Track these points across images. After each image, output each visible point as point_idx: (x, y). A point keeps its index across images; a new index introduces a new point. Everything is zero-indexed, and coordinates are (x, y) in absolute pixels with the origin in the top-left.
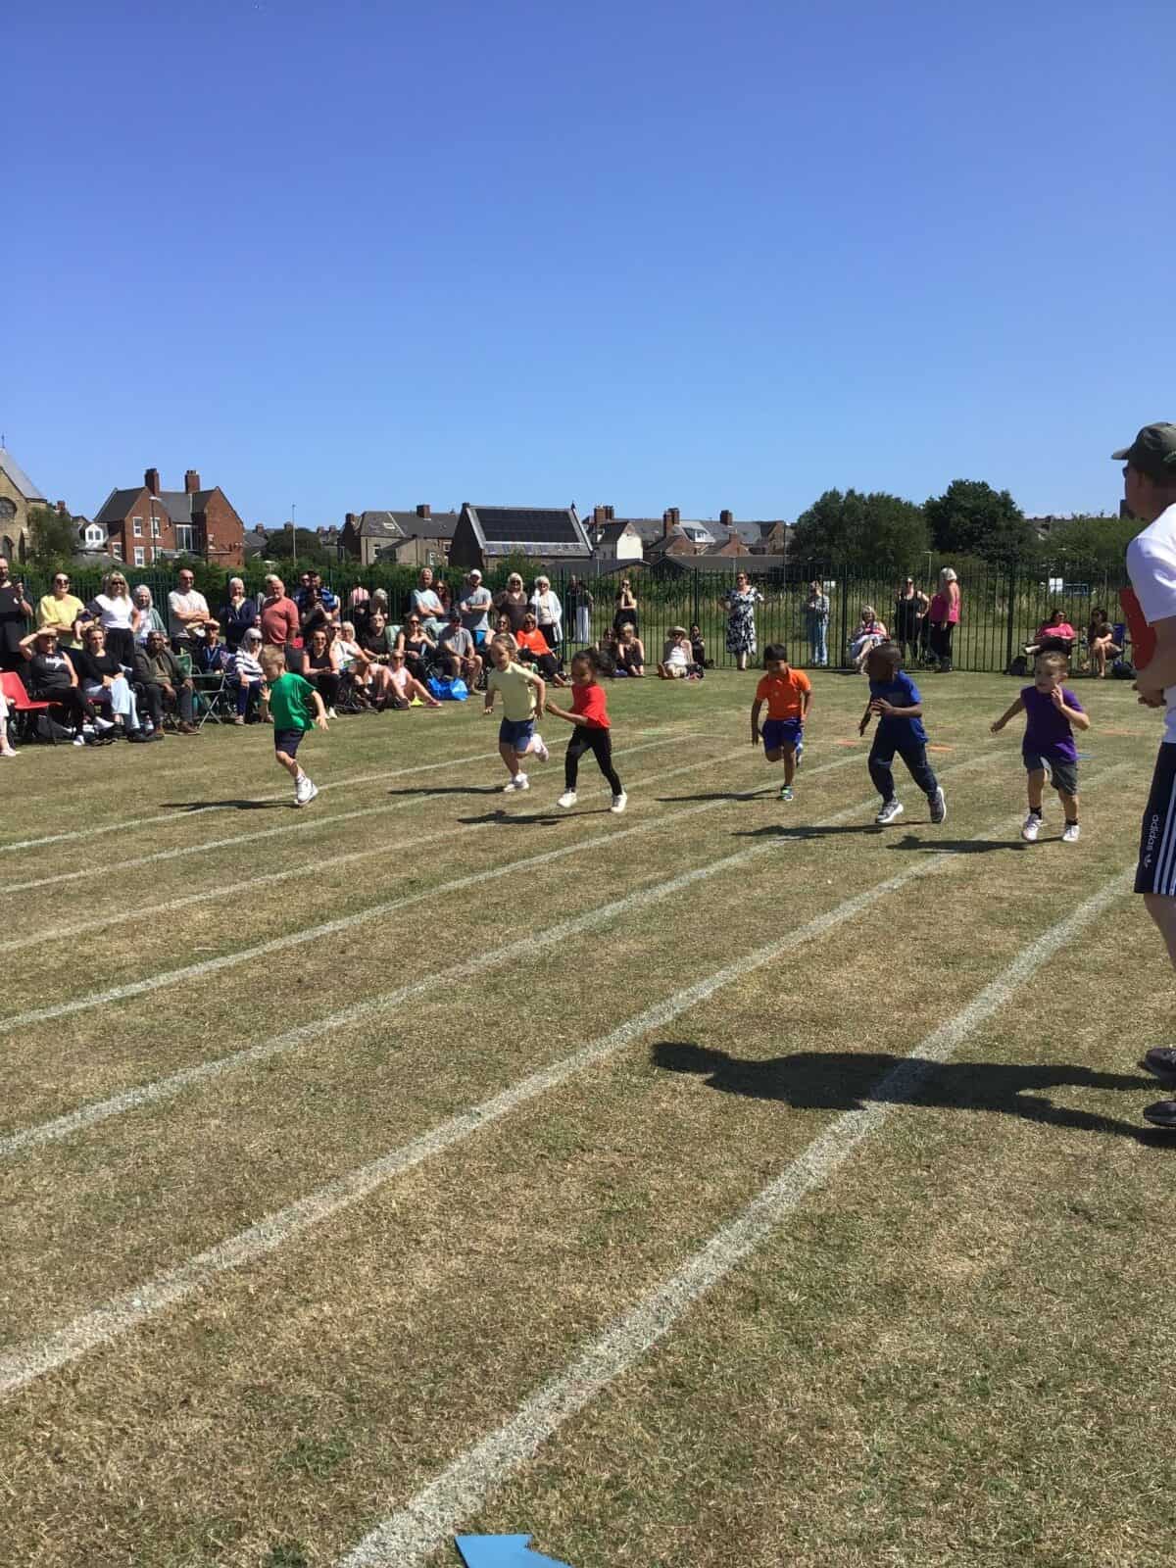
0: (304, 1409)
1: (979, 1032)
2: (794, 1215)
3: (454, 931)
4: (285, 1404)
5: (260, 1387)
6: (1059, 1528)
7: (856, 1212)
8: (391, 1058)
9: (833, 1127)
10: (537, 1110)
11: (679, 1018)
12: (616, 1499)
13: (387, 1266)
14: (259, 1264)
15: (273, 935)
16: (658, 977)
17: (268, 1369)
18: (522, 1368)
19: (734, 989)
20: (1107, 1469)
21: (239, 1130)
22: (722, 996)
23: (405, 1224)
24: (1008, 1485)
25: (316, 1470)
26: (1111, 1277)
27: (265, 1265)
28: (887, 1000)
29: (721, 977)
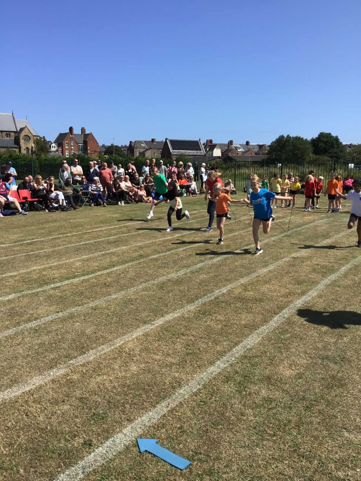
3: (152, 270)
9: (257, 331)
10: (171, 323)
11: (216, 298)
18: (158, 395)
19: (234, 290)
22: (230, 292)
23: (130, 354)
25: (98, 421)
27: (89, 364)
29: (230, 286)
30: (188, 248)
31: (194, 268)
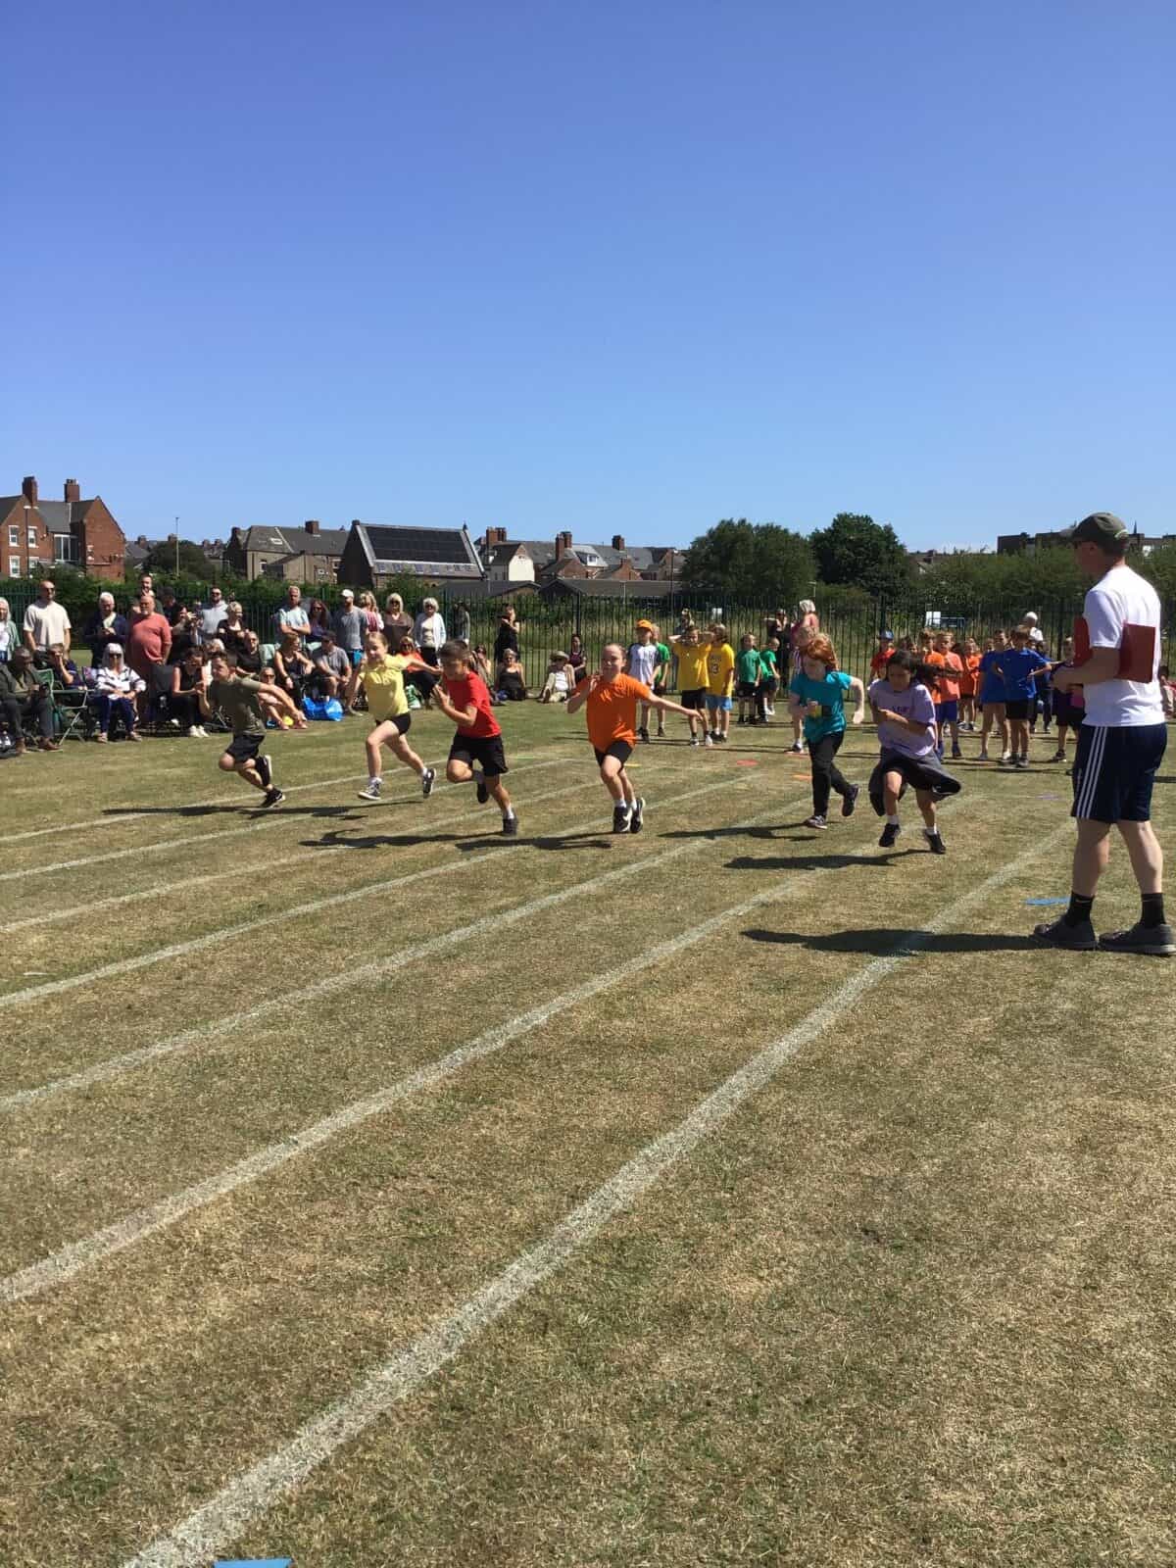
0: (78, 1439)
1: (799, 1057)
2: (597, 1238)
3: (297, 956)
4: (59, 1435)
5: (37, 1418)
6: (806, 1540)
7: (656, 1235)
8: (214, 1086)
9: (647, 1151)
10: (356, 1137)
11: (511, 1044)
12: (380, 1522)
13: (182, 1295)
14: (51, 1294)
15: (109, 960)
16: (496, 1003)
17: (46, 1399)
18: (305, 1396)
19: (570, 1015)
20: (860, 1482)
21: (48, 1160)
22: (558, 1021)
23: (207, 1253)
24: (763, 1499)
25: (82, 1500)
26: (891, 1296)
27: (57, 1295)
28: (716, 1025)
29: (559, 1003)
30: (421, 880)
31: (439, 944)
